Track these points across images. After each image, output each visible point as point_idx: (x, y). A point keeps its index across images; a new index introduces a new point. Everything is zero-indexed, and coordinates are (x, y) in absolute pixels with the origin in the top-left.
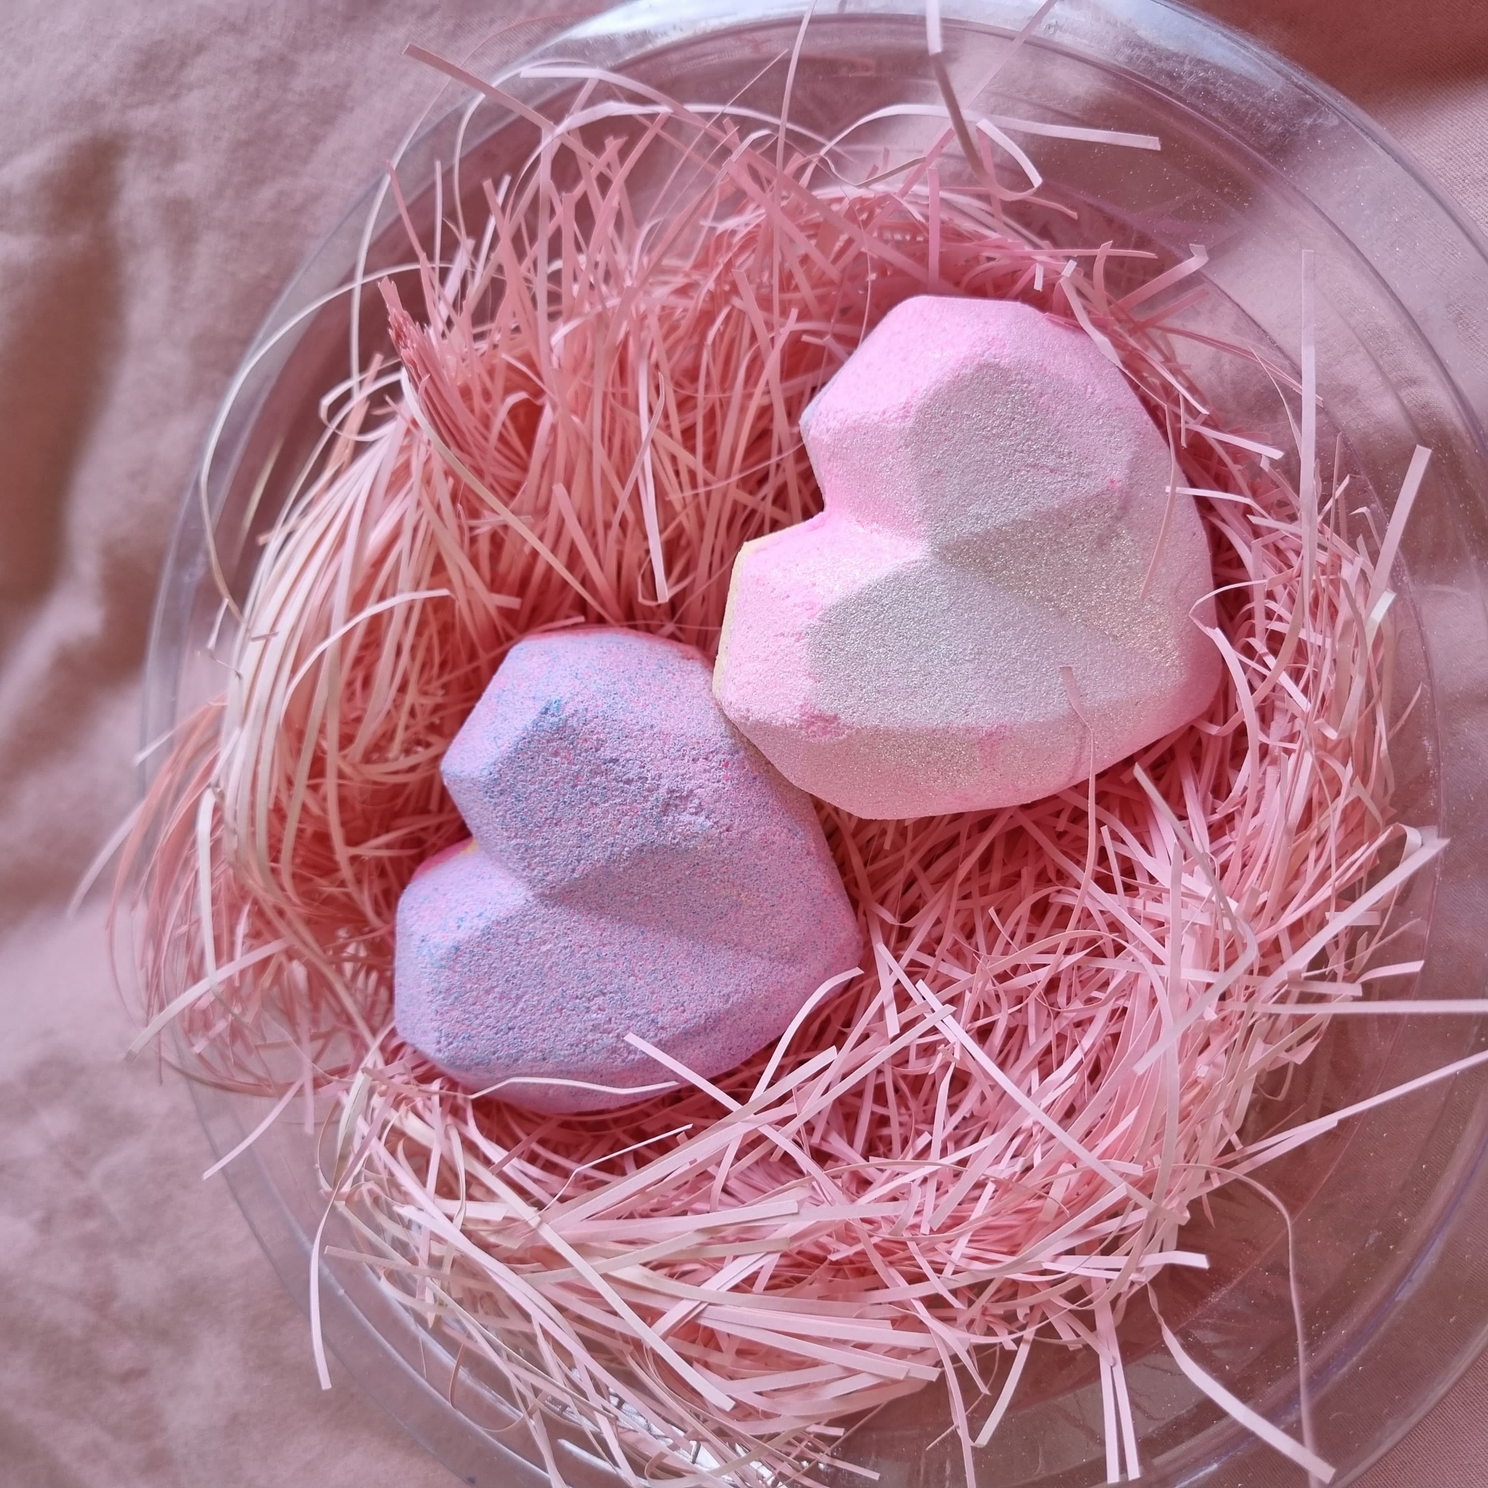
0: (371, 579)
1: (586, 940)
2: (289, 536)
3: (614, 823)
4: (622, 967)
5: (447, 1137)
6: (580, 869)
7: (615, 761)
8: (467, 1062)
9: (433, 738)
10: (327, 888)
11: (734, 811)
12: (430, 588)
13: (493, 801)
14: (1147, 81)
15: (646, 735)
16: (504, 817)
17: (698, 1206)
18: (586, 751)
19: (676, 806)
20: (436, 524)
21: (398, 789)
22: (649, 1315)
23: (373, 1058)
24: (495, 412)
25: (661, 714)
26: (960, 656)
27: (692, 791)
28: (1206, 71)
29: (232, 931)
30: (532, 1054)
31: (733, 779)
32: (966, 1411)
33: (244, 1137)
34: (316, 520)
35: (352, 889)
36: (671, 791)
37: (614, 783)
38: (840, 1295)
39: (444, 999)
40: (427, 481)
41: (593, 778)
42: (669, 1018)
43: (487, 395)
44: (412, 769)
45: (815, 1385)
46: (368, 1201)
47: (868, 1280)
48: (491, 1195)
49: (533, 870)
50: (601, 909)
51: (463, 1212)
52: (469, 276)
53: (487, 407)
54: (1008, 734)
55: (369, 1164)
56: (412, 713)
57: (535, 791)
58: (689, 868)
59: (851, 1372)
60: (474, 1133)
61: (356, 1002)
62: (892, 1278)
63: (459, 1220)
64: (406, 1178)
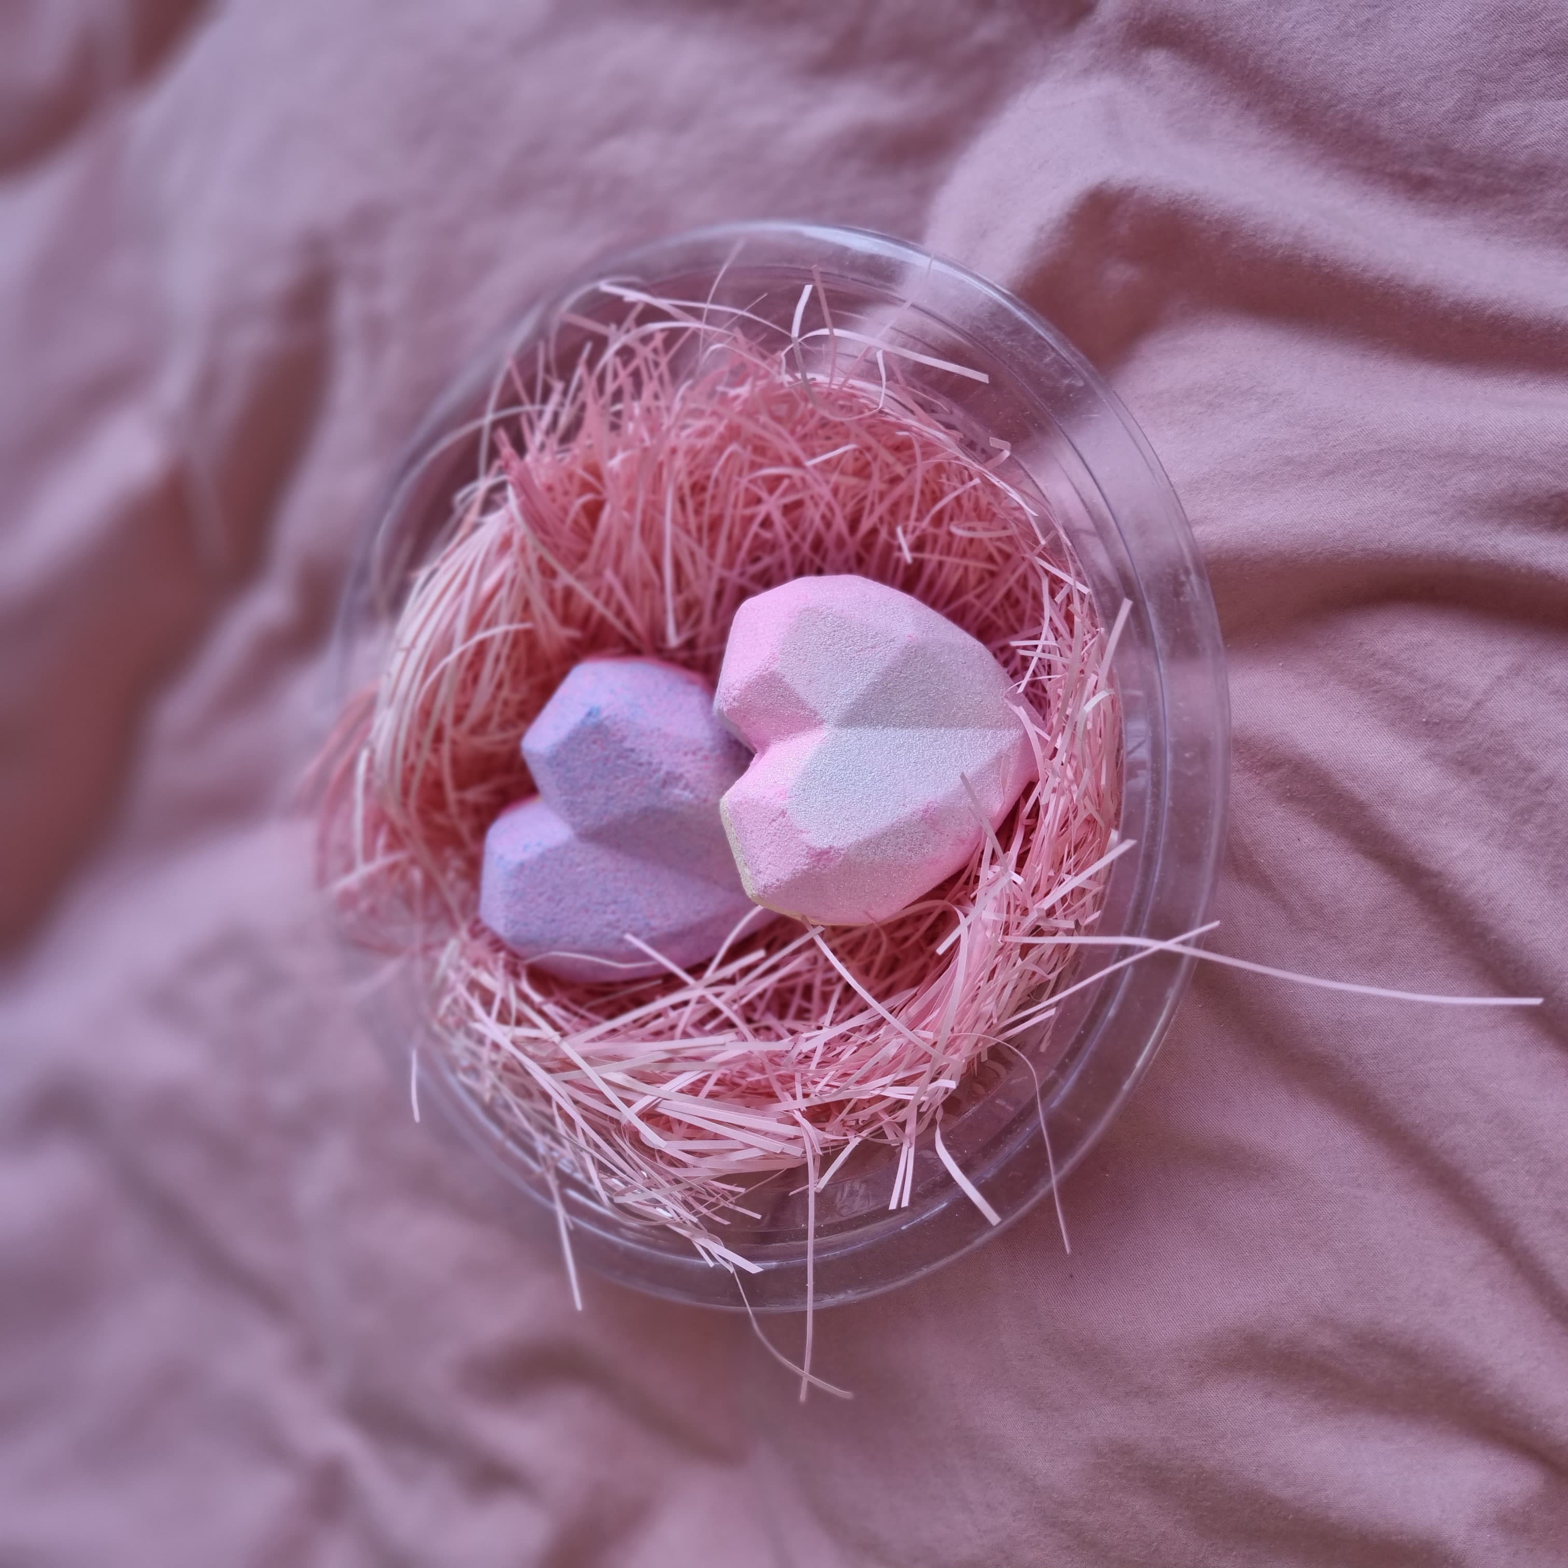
0: (483, 611)
1: (607, 866)
3: (629, 791)
4: (630, 886)
5: (506, 988)
6: (605, 819)
8: (523, 941)
9: (519, 723)
11: (708, 789)
12: (521, 621)
13: (553, 770)
15: (655, 735)
16: (558, 781)
18: (614, 742)
19: (671, 783)
20: (527, 581)
23: (462, 936)
24: (571, 504)
25: (665, 721)
27: (682, 774)
29: (374, 842)
30: (567, 937)
31: (710, 768)
35: (456, 821)
36: (668, 773)
37: (631, 765)
39: (512, 897)
41: (618, 760)
42: (658, 923)
43: (566, 494)
45: (726, 1151)
47: (768, 1095)
48: (532, 1024)
49: (575, 817)
51: (513, 1032)
52: (559, 413)
53: (566, 502)
55: (456, 998)
57: (580, 766)
58: (677, 824)
59: (748, 1147)
60: (524, 985)
61: (455, 898)
62: (782, 1096)
63: (511, 1037)
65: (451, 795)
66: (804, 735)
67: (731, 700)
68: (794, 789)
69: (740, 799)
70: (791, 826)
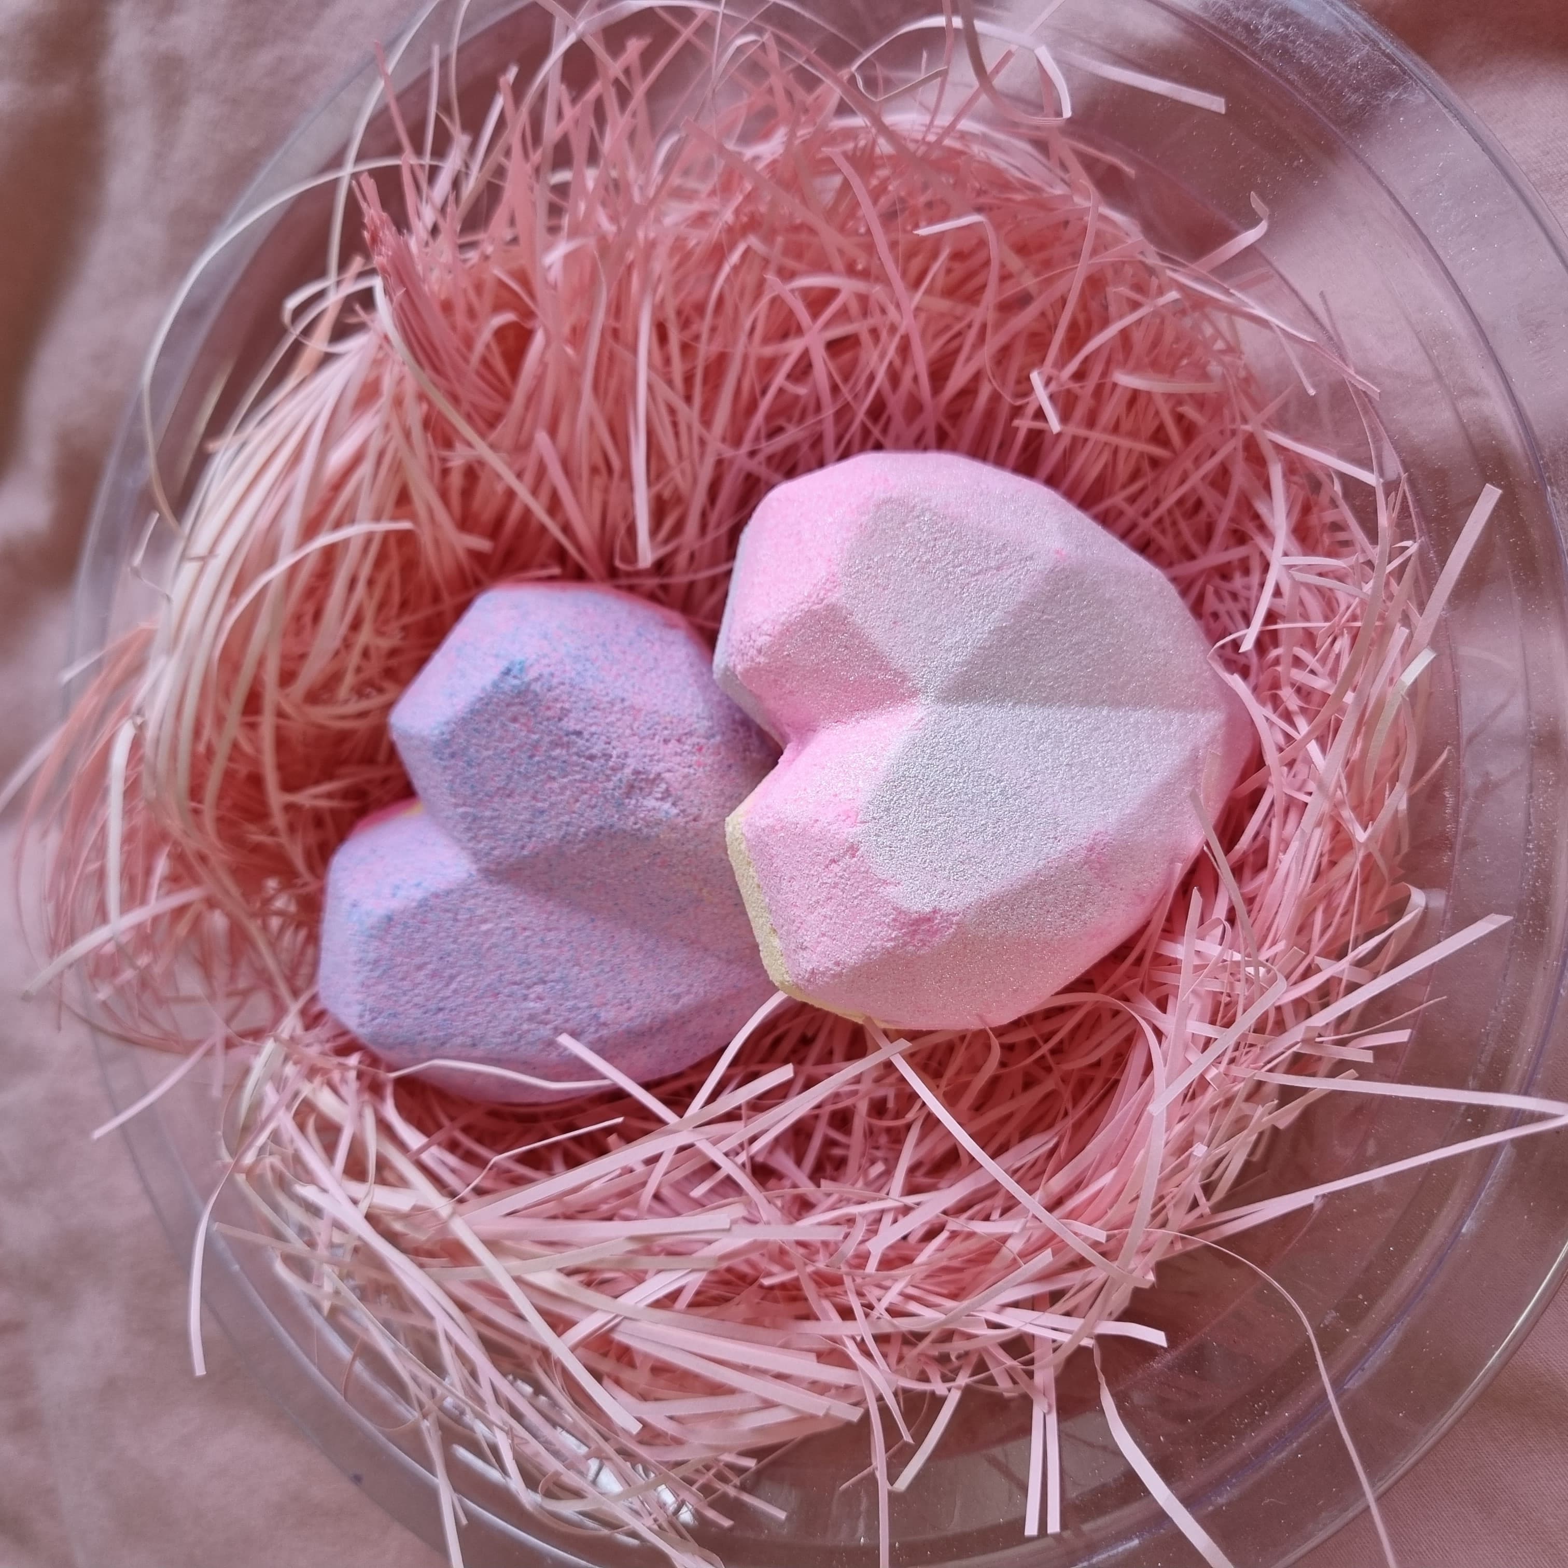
0: (328, 504)
1: (531, 922)
2: (243, 445)
3: (572, 800)
4: (568, 955)
5: (360, 1116)
6: (530, 846)
7: (579, 733)
8: (390, 1040)
9: (387, 685)
10: (256, 836)
11: (704, 800)
12: (394, 518)
13: (443, 763)
14: (1221, 32)
15: (616, 709)
16: (452, 781)
17: (626, 1212)
18: (548, 719)
19: (641, 789)
20: (404, 452)
21: (343, 737)
22: (559, 1324)
23: (291, 1024)
24: (478, 331)
25: (633, 686)
27: (659, 774)
28: (1287, 27)
29: (148, 872)
30: (460, 1040)
31: (705, 765)
32: (886, 1451)
33: (145, 1092)
34: (273, 431)
35: (284, 839)
36: (636, 772)
37: (575, 758)
38: (767, 1322)
39: (372, 970)
40: (398, 402)
41: (553, 749)
42: (612, 1014)
43: (472, 314)
44: (362, 715)
45: (731, 1414)
46: (269, 1176)
47: (798, 1308)
48: (402, 1182)
49: (480, 842)
50: (549, 891)
51: (370, 1197)
52: (463, 176)
53: (470, 326)
55: (275, 1137)
56: (366, 654)
57: (489, 757)
58: (649, 856)
59: (768, 1405)
60: (391, 1113)
61: (279, 962)
62: (824, 1311)
63: (364, 1207)
64: (313, 1158)
65: (276, 798)
66: (881, 714)
67: (753, 652)
68: (871, 808)
69: (771, 821)
70: (867, 872)
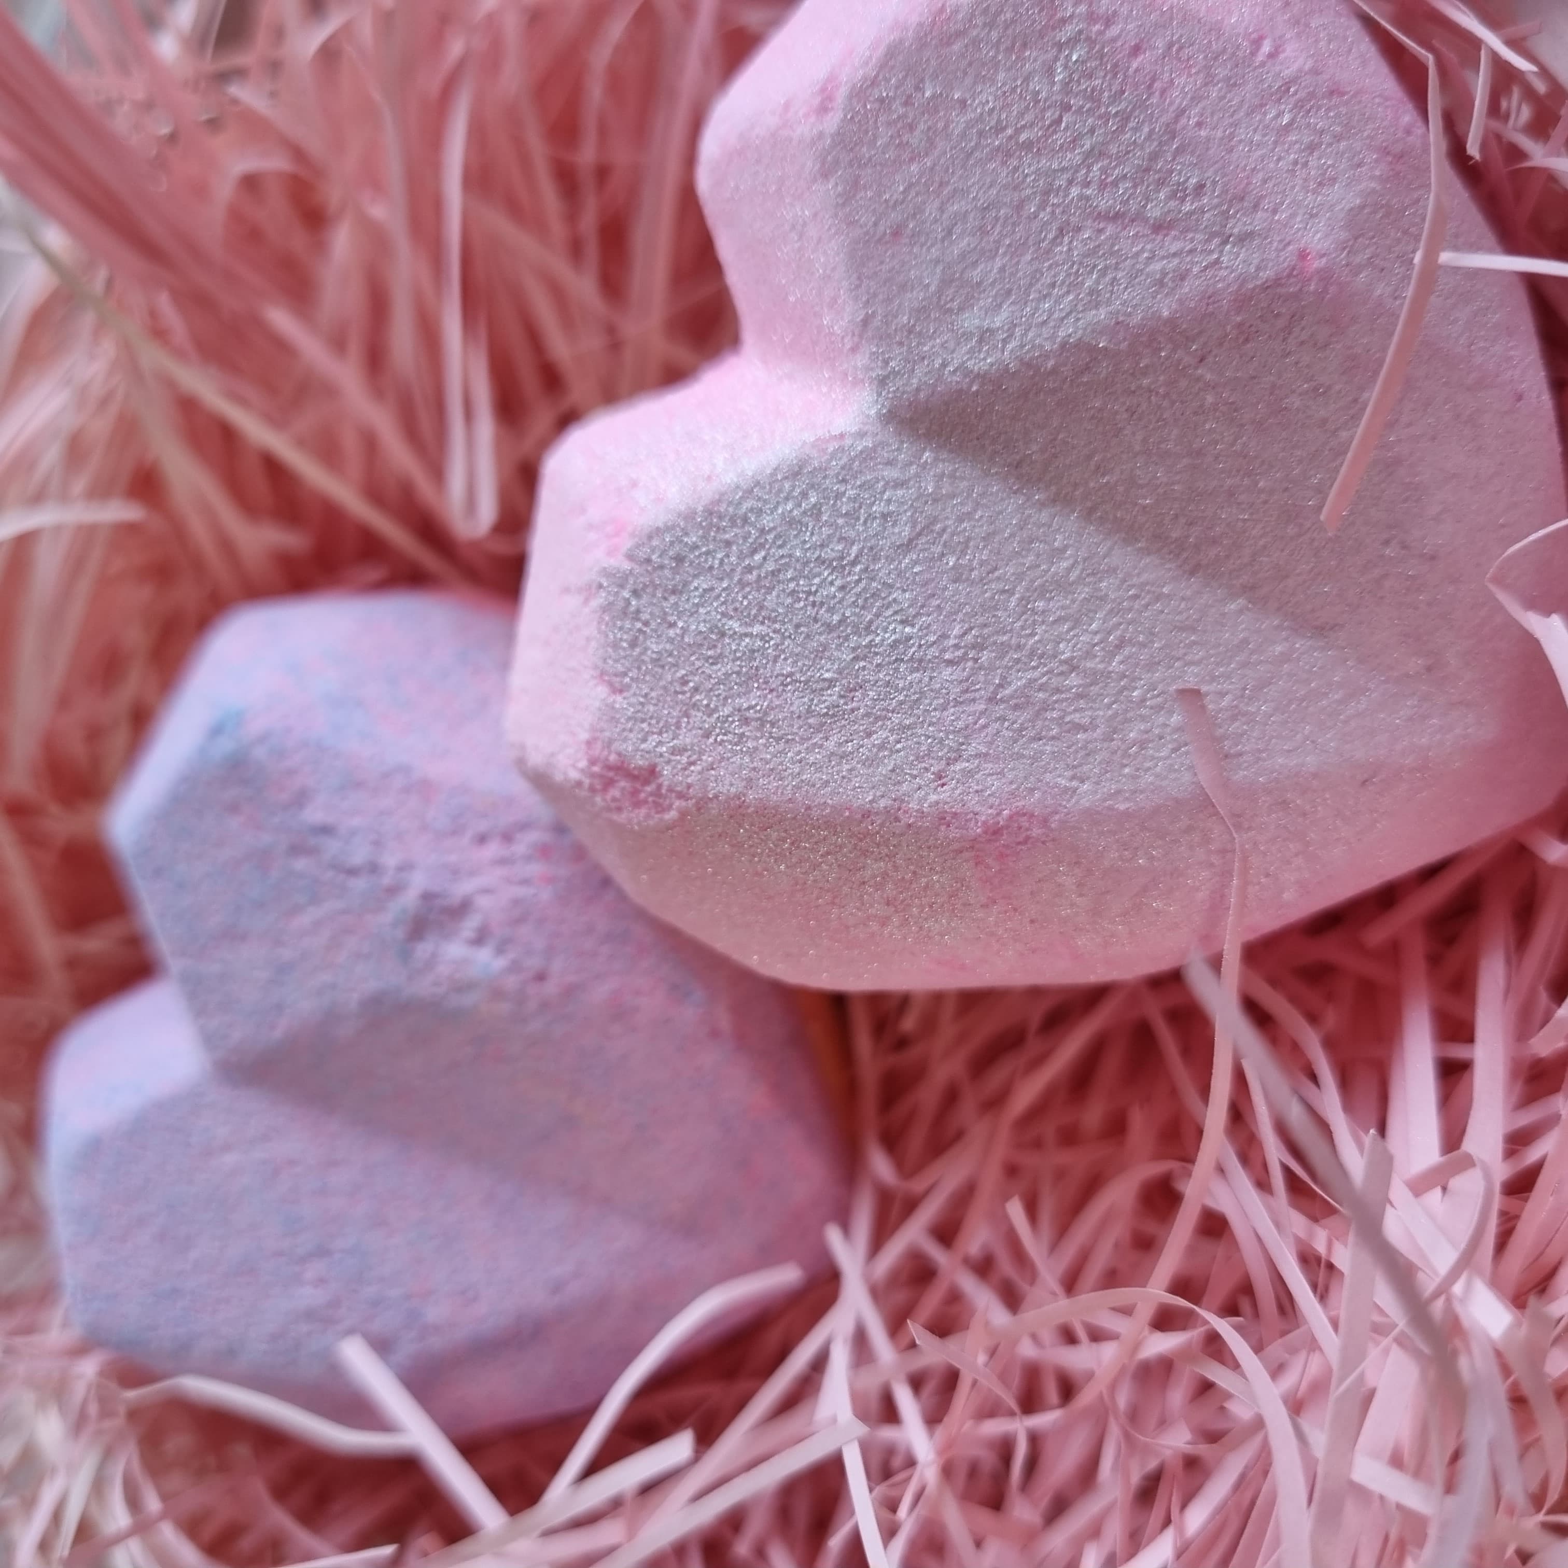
6: (283, 1025)
15: (394, 786)
18: (282, 806)
19: (438, 926)
26: (933, 652)
27: (469, 899)
31: (557, 879)
36: (429, 896)
37: (328, 873)
41: (295, 859)
49: (211, 1017)
54: (1036, 832)
